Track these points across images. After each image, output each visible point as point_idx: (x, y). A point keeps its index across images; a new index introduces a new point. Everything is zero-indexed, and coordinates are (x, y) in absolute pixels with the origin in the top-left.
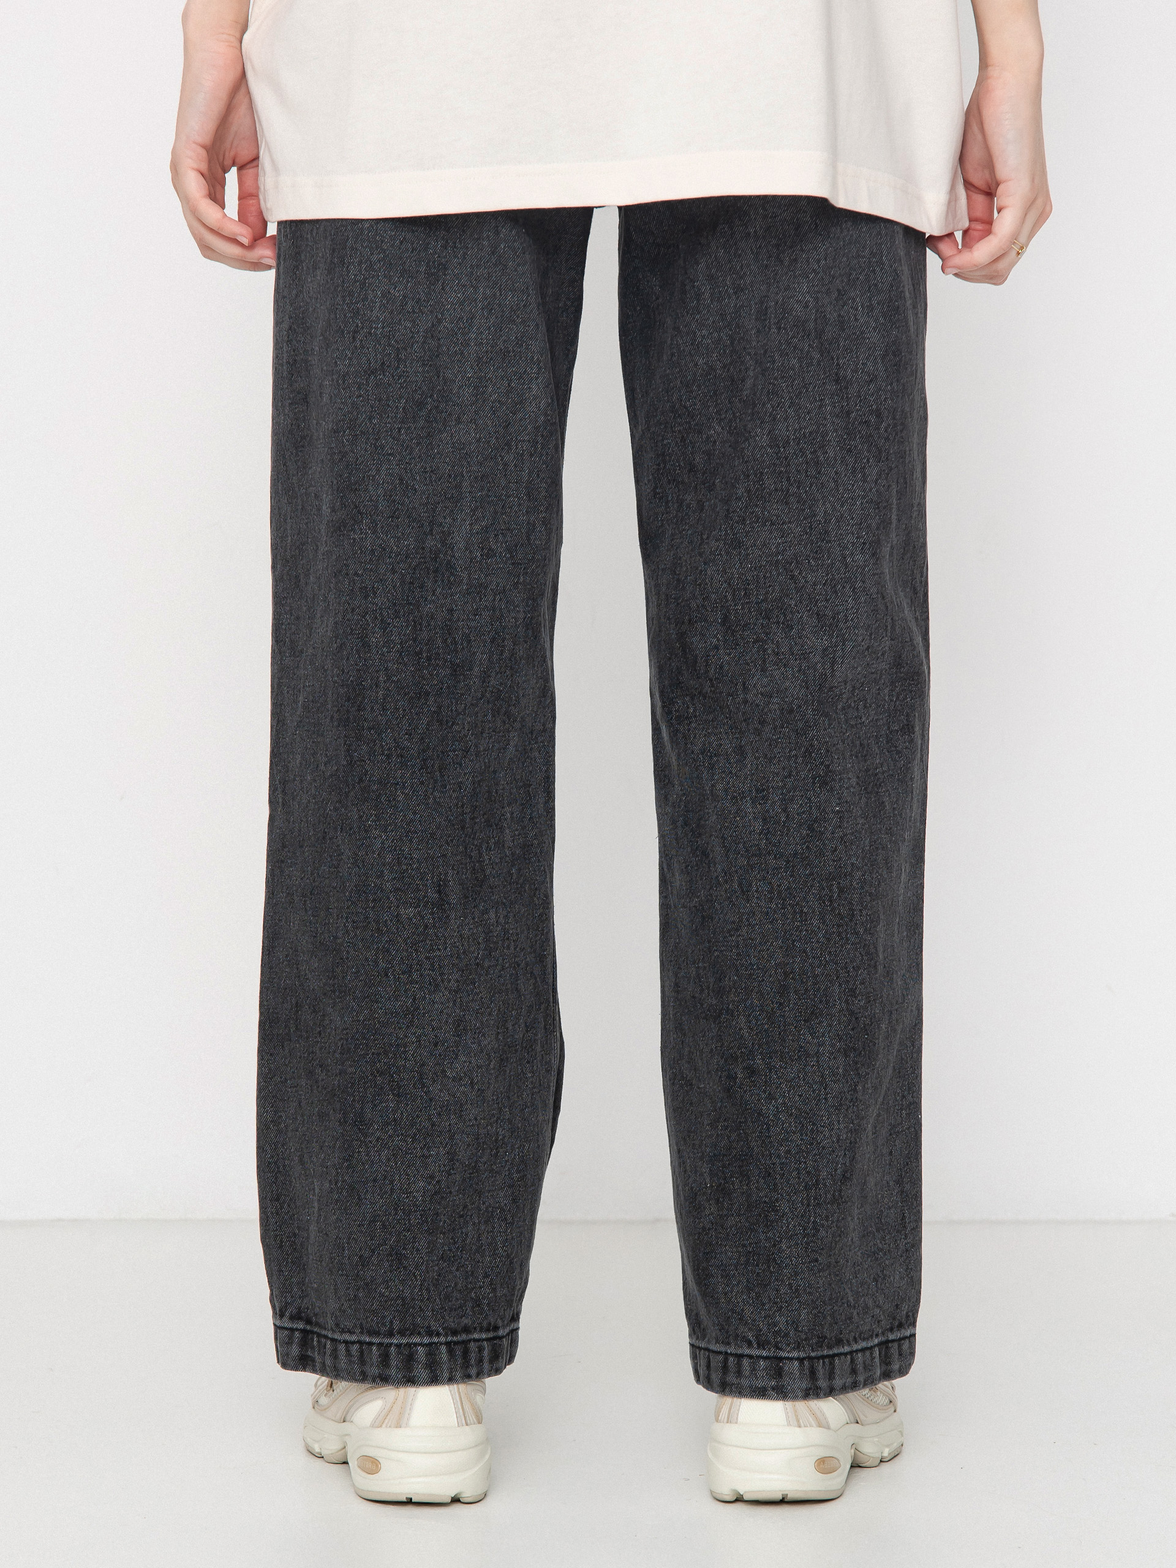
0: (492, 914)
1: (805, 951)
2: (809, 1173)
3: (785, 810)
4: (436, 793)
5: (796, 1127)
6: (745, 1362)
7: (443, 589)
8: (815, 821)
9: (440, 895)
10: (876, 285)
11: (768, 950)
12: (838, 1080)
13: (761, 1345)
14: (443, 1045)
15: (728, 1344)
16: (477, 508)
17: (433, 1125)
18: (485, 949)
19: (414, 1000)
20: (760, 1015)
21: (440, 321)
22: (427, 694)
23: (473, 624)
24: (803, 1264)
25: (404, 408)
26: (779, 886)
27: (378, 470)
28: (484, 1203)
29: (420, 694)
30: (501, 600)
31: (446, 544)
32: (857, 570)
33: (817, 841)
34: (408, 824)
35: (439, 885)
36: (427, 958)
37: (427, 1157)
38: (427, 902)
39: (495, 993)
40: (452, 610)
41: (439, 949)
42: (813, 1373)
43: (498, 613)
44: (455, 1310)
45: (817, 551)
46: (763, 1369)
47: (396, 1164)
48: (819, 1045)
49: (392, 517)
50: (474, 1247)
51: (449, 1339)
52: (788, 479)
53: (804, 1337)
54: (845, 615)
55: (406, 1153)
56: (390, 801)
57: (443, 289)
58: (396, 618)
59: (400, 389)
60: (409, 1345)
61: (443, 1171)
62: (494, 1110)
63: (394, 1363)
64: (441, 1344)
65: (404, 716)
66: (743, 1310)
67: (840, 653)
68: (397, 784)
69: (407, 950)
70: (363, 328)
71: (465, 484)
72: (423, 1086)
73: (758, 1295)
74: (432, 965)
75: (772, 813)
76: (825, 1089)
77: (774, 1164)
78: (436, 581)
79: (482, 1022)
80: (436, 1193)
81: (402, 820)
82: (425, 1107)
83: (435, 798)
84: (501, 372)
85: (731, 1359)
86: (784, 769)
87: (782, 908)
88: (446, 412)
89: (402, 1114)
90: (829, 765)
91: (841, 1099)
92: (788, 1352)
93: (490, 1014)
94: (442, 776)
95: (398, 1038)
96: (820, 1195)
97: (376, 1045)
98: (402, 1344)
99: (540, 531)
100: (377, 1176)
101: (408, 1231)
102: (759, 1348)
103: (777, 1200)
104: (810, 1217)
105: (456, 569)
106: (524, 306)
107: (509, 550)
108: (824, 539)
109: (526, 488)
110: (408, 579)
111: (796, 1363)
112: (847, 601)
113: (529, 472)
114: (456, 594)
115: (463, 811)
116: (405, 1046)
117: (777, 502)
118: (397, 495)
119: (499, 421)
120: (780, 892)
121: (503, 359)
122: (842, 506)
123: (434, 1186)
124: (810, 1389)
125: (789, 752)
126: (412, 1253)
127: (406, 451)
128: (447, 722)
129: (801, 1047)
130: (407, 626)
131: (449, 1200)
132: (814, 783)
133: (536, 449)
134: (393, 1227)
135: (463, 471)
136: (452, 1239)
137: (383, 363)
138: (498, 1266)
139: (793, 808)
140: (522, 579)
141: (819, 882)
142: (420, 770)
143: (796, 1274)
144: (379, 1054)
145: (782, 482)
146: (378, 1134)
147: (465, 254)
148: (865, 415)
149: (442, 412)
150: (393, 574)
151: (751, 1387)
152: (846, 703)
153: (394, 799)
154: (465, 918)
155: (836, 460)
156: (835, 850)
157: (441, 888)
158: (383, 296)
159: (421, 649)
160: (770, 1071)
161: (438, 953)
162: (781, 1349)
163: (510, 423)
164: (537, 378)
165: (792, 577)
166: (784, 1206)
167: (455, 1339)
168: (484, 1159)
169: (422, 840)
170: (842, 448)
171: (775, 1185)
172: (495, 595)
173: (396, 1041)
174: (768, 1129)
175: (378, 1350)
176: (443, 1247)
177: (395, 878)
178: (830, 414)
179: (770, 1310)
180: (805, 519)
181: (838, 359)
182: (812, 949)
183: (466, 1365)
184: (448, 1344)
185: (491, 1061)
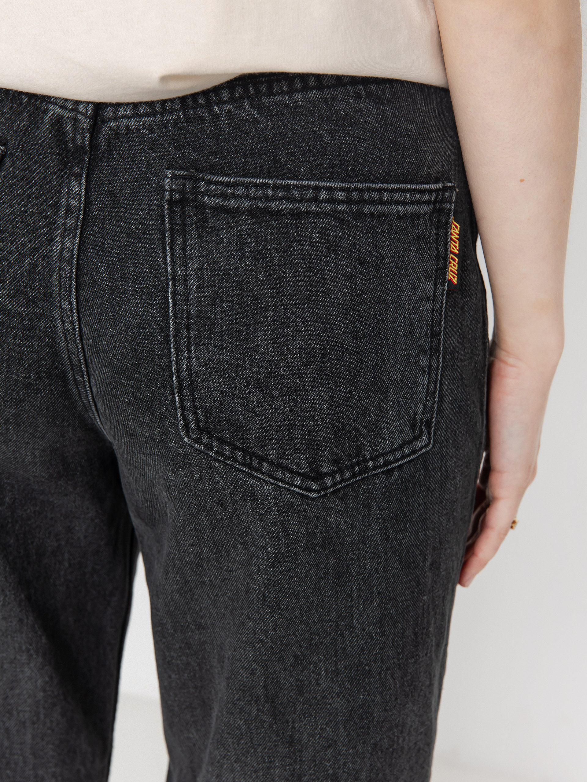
178: (279, 777)
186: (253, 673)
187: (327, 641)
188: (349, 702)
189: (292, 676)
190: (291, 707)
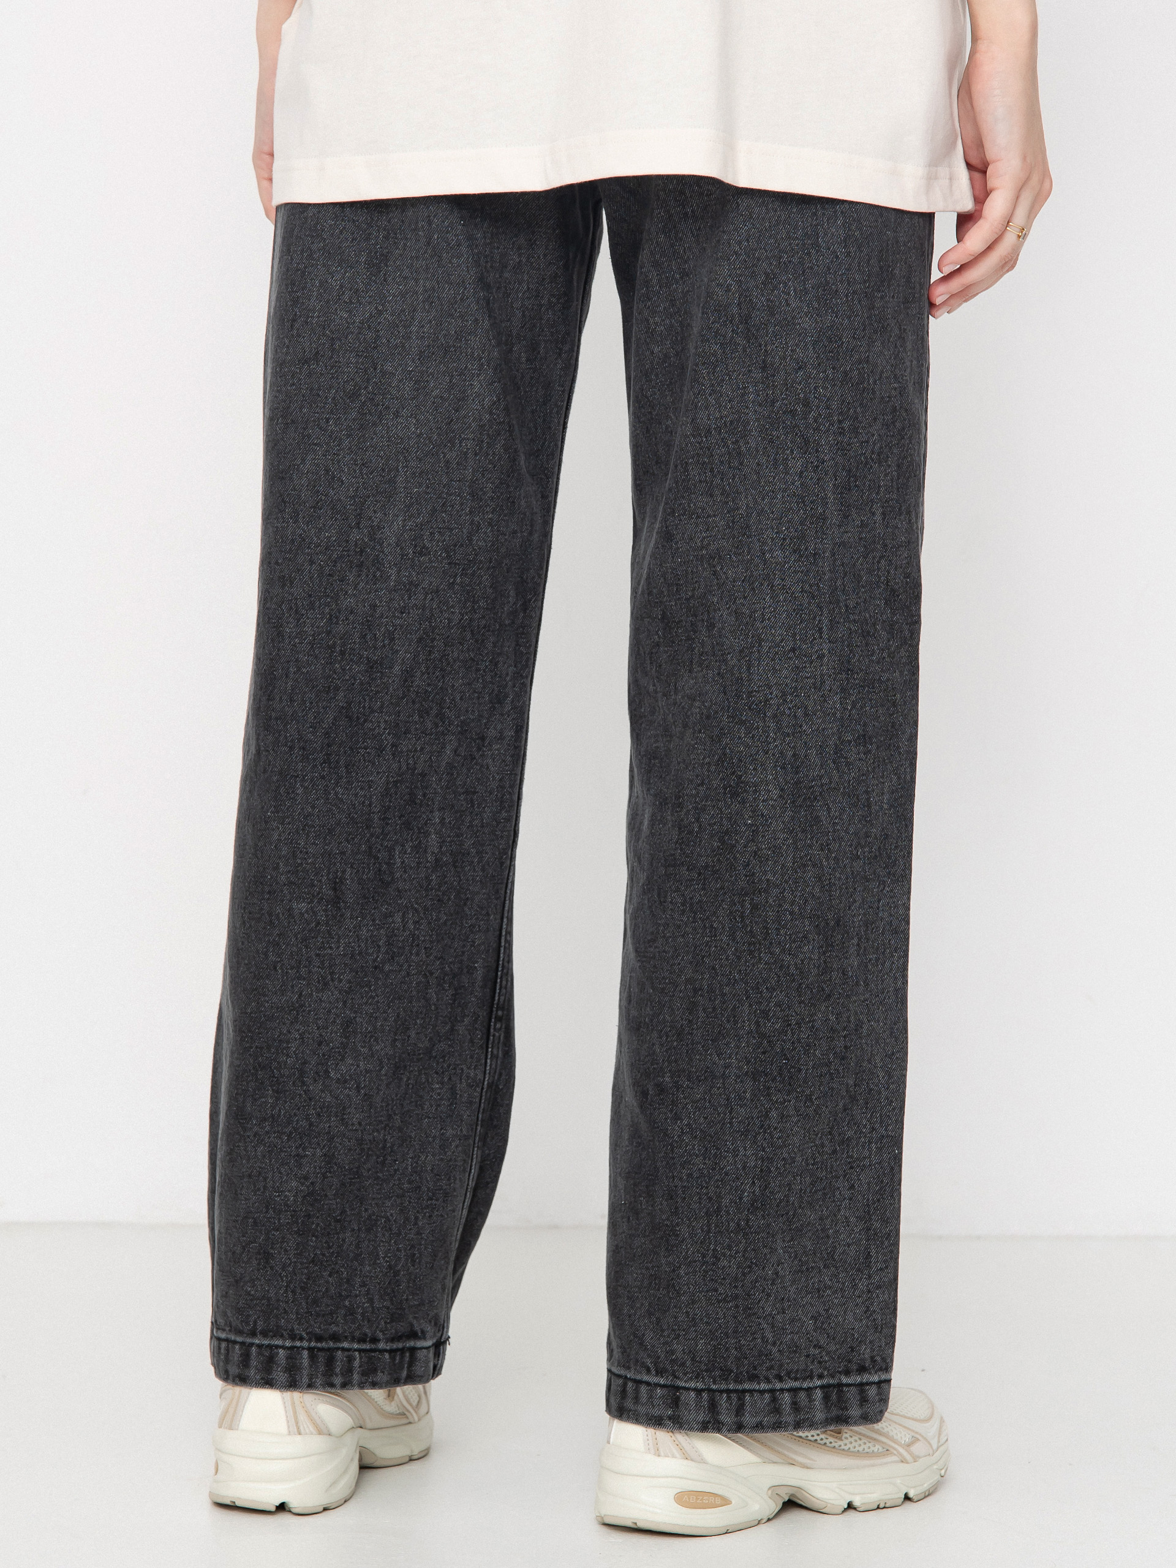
0: (398, 918)
1: (714, 968)
2: (710, 1199)
3: (698, 820)
4: (339, 790)
5: (699, 1150)
6: (643, 1389)
7: (367, 583)
8: (727, 832)
9: (335, 892)
10: (812, 268)
11: (679, 964)
12: (745, 1105)
13: (660, 1372)
14: (328, 1045)
15: (629, 1368)
16: (411, 505)
17: (311, 1125)
18: (387, 953)
19: (300, 995)
20: (670, 1031)
21: (380, 313)
22: (337, 688)
23: (398, 622)
24: (701, 1292)
25: (334, 399)
26: (691, 898)
27: (303, 460)
28: (366, 1210)
29: (329, 687)
30: (432, 599)
31: (375, 539)
32: (775, 567)
33: (728, 854)
34: (306, 817)
35: (335, 883)
36: (318, 955)
37: (302, 1157)
38: (322, 899)
39: (394, 998)
40: (376, 606)
41: (331, 948)
42: (713, 1407)
43: (427, 612)
44: (324, 1316)
45: (738, 546)
46: (660, 1397)
47: (270, 1161)
48: (726, 1067)
49: (314, 507)
50: (352, 1255)
51: (313, 1344)
52: (712, 470)
53: (703, 1367)
54: (762, 614)
55: (281, 1151)
56: (288, 793)
57: (385, 280)
58: (310, 609)
59: (331, 379)
60: (270, 1346)
61: (318, 1173)
62: (381, 1116)
63: (254, 1363)
64: (303, 1349)
65: (310, 709)
66: (644, 1335)
67: (756, 655)
68: (297, 776)
69: (297, 945)
70: (300, 316)
71: (400, 479)
72: (303, 1083)
73: (658, 1320)
74: (322, 963)
75: (686, 822)
76: (731, 1113)
77: (676, 1187)
78: (359, 576)
79: (375, 1028)
80: (309, 1194)
81: (299, 814)
82: (303, 1106)
83: (336, 794)
84: (442, 368)
85: (630, 1384)
86: (697, 776)
87: (693, 922)
88: (383, 405)
89: (280, 1110)
90: (741, 776)
91: (748, 1125)
92: (685, 1382)
93: (385, 1020)
94: (348, 772)
95: (281, 1033)
96: (722, 1223)
97: (260, 1038)
98: (263, 1345)
99: (485, 533)
100: (252, 1172)
101: (277, 1230)
102: (657, 1375)
103: (677, 1224)
104: (710, 1244)
105: (384, 564)
106: (461, 299)
107: (446, 549)
108: (745, 534)
109: (470, 487)
110: (327, 570)
111: (693, 1394)
112: (764, 599)
113: (473, 472)
114: (382, 590)
115: (370, 810)
116: (288, 1042)
117: (702, 495)
118: (321, 485)
119: (441, 417)
120: (691, 905)
121: (445, 354)
122: (763, 499)
123: (308, 1187)
124: (709, 1422)
125: (703, 759)
126: (280, 1253)
127: (334, 442)
128: (358, 718)
129: (708, 1068)
130: (322, 619)
131: (324, 1203)
132: (725, 793)
133: (481, 448)
134: (263, 1225)
135: (398, 466)
136: (325, 1243)
137: (317, 353)
138: (377, 1276)
139: (705, 818)
140: (458, 580)
141: (730, 897)
142: (321, 764)
143: (694, 1302)
144: (262, 1048)
145: (705, 473)
146: (256, 1129)
147: (405, 245)
148: (790, 404)
149: (378, 405)
150: (311, 565)
151: (647, 1415)
152: (777, 710)
153: (293, 792)
154: (363, 919)
155: (757, 451)
156: (748, 865)
157: (337, 885)
158: (321, 285)
159: (335, 643)
160: (678, 1090)
161: (330, 951)
162: (678, 1378)
163: (452, 421)
164: (478, 375)
165: (715, 573)
166: (684, 1231)
167: (319, 1345)
168: (368, 1166)
169: (319, 835)
170: (763, 439)
171: (676, 1208)
172: (427, 594)
173: (279, 1036)
174: (672, 1150)
175: (240, 1349)
176: (314, 1250)
177: (289, 872)
178: (753, 402)
179: (668, 1337)
180: (728, 512)
181: (765, 346)
182: (721, 966)
183: (329, 1371)
184: (310, 1349)
185: (383, 1067)
186: (728, 290)
187: (795, 260)
188: (817, 323)
189: (763, 295)
190: (764, 329)
